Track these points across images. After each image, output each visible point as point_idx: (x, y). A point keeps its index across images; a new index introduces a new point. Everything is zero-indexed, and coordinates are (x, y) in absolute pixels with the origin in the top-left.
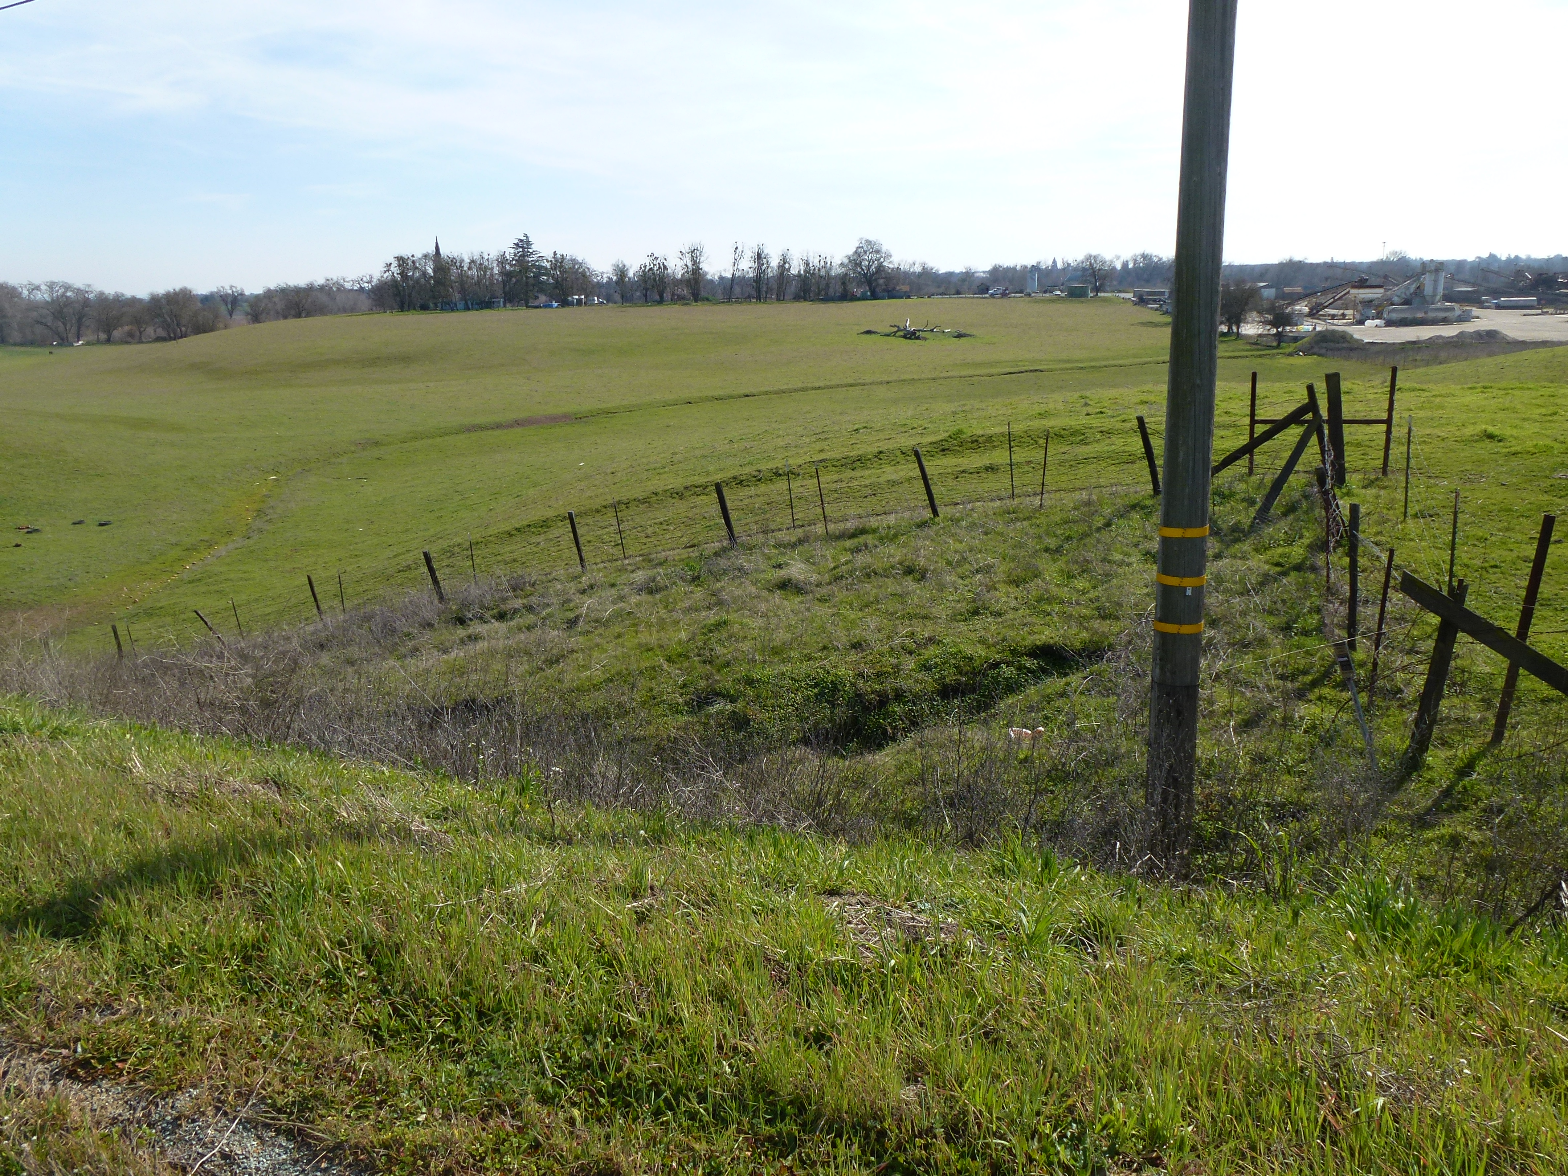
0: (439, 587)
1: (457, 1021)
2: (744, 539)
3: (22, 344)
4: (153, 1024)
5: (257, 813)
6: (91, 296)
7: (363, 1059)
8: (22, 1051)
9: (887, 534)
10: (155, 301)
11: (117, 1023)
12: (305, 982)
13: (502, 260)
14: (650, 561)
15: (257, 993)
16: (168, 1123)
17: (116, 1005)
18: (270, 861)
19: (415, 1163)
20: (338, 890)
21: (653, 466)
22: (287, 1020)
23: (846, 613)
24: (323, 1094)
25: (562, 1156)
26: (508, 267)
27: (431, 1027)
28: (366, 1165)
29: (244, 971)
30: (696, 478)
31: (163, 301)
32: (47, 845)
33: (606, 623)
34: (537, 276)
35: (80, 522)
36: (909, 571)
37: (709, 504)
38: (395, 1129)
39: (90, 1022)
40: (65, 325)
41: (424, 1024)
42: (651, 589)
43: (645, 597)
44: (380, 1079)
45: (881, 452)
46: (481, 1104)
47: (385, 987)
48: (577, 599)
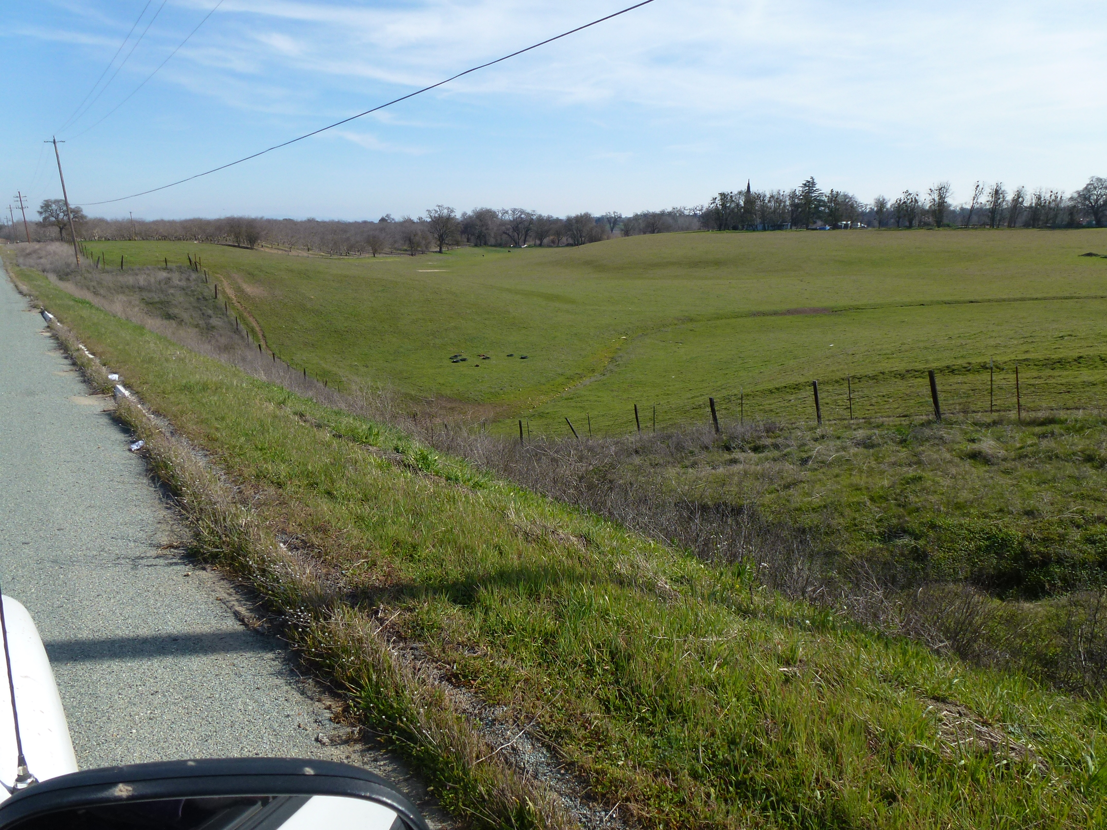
0: (717, 423)
1: (654, 712)
2: (947, 415)
3: (495, 246)
4: (492, 664)
5: (569, 555)
6: (534, 217)
7: (596, 718)
8: (429, 659)
9: (1074, 427)
10: (569, 220)
11: (475, 659)
12: (574, 663)
13: (793, 196)
14: (870, 423)
15: (548, 662)
16: (489, 721)
17: (476, 648)
18: (569, 587)
19: (610, 787)
20: (604, 614)
21: (884, 352)
22: (560, 683)
23: (1025, 486)
24: (570, 731)
25: (696, 814)
26: (796, 201)
27: (639, 711)
28: (585, 780)
29: (544, 648)
30: (917, 364)
31: (574, 221)
32: (459, 550)
33: (829, 465)
34: (817, 207)
35: (511, 355)
36: (1089, 459)
37: (923, 385)
38: (604, 764)
39: (462, 654)
40: (518, 235)
41: (634, 709)
42: (867, 444)
43: (861, 450)
44: (603, 732)
45: (1081, 357)
46: (656, 766)
47: (618, 679)
48: (811, 444)
